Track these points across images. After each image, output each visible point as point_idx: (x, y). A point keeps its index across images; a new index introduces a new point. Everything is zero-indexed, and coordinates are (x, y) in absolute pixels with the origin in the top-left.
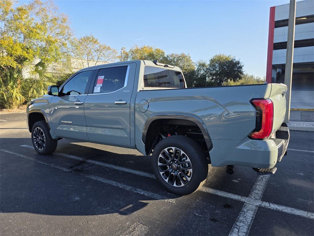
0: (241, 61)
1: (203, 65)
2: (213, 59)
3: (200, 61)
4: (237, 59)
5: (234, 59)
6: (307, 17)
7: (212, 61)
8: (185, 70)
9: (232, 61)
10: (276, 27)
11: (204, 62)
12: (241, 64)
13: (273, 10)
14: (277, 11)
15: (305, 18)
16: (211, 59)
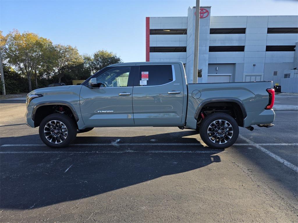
0: (121, 58)
1: (88, 59)
2: (96, 54)
3: (85, 55)
4: (118, 56)
5: (116, 56)
6: (171, 30)
7: (96, 56)
8: (73, 62)
9: (113, 58)
10: (151, 34)
11: (89, 56)
12: (121, 61)
13: (148, 19)
14: (151, 21)
15: (169, 31)
16: (95, 54)
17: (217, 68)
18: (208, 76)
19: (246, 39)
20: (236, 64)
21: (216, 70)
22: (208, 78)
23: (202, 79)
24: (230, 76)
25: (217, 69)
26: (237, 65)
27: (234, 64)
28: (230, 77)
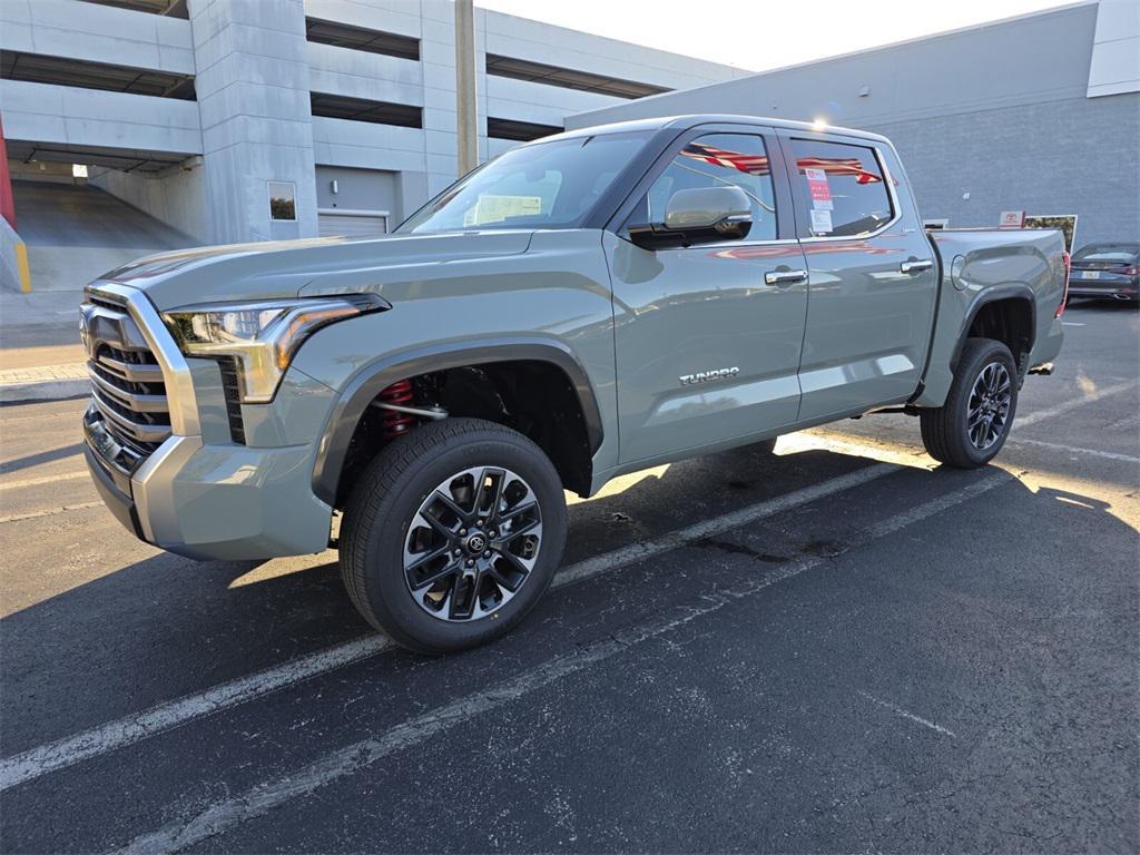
17: (335, 183)
18: (320, 214)
19: (426, 84)
20: (403, 174)
21: (333, 192)
22: (320, 225)
23: (297, 223)
24: (385, 218)
25: (336, 190)
26: (405, 180)
27: (393, 173)
28: (382, 224)
